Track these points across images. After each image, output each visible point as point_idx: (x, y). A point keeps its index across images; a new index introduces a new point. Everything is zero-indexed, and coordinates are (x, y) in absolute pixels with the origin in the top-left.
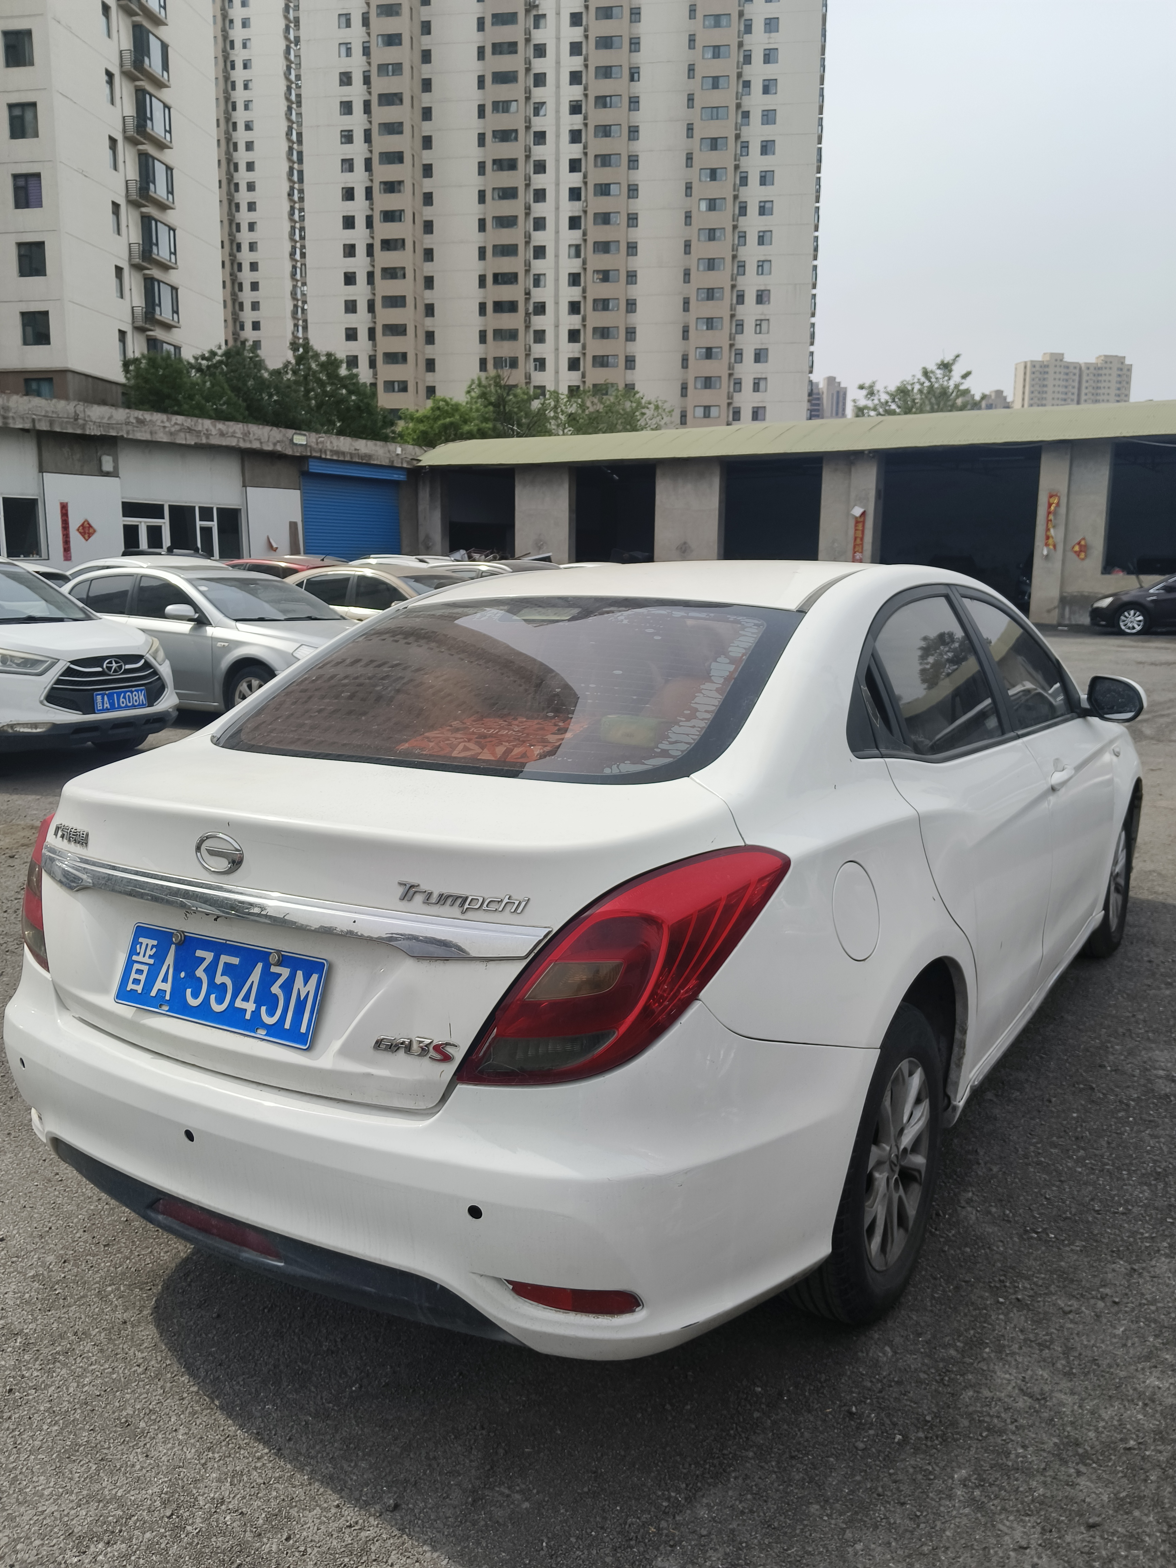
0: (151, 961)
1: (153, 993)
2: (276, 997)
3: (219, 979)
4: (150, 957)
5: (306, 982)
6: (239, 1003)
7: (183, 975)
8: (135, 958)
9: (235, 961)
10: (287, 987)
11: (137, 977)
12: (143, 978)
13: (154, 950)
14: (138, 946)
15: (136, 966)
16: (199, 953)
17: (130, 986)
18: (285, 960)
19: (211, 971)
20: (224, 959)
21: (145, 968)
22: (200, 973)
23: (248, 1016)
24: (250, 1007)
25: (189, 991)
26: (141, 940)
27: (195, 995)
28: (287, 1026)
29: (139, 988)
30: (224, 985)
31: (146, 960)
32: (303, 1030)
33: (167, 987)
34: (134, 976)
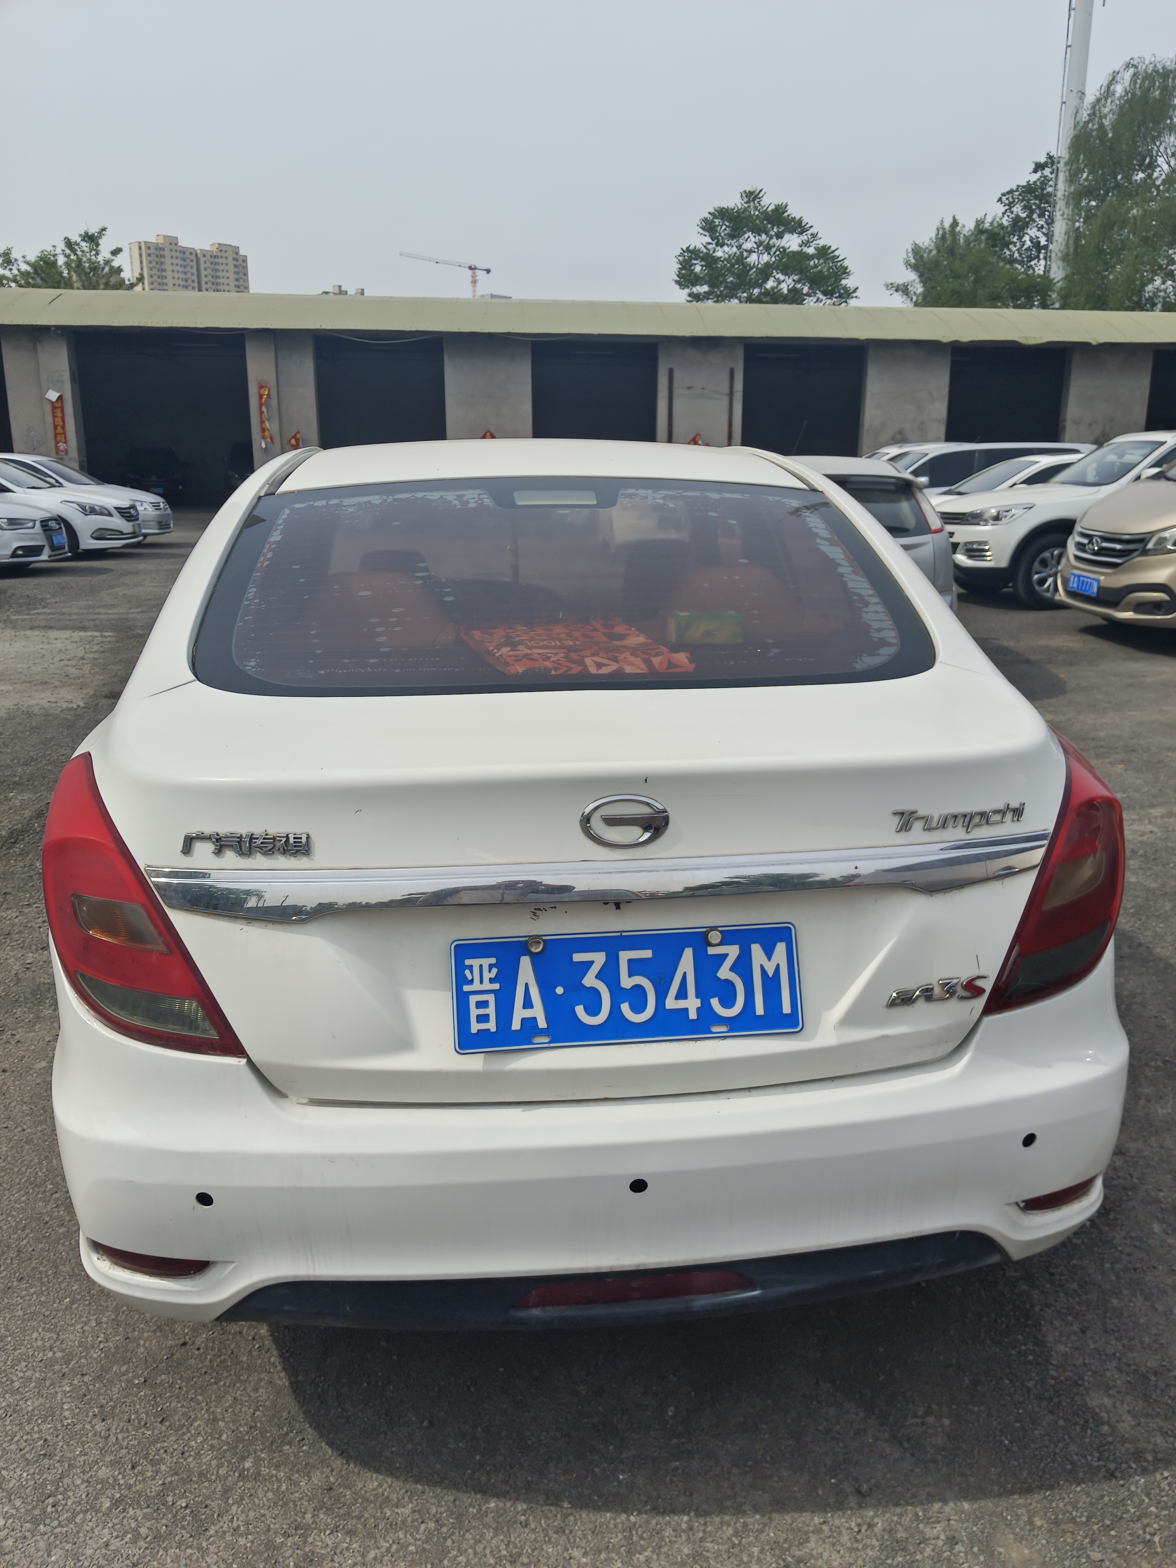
0: (496, 986)
1: (516, 1025)
2: (730, 984)
3: (627, 982)
4: (492, 981)
5: (769, 954)
6: (671, 1003)
7: (560, 990)
8: (466, 988)
9: (647, 954)
10: (743, 966)
11: (482, 1011)
12: (491, 1011)
13: (495, 971)
14: (467, 972)
15: (473, 999)
16: (578, 957)
17: (475, 1027)
18: (728, 937)
19: (609, 974)
20: (624, 956)
21: (491, 998)
22: (590, 980)
23: (693, 1015)
24: (692, 1004)
25: (580, 1010)
26: (468, 962)
27: (593, 1011)
28: (760, 1010)
29: (492, 1026)
30: (639, 988)
31: (486, 986)
32: (787, 1009)
33: (538, 1012)
34: (474, 1012)
